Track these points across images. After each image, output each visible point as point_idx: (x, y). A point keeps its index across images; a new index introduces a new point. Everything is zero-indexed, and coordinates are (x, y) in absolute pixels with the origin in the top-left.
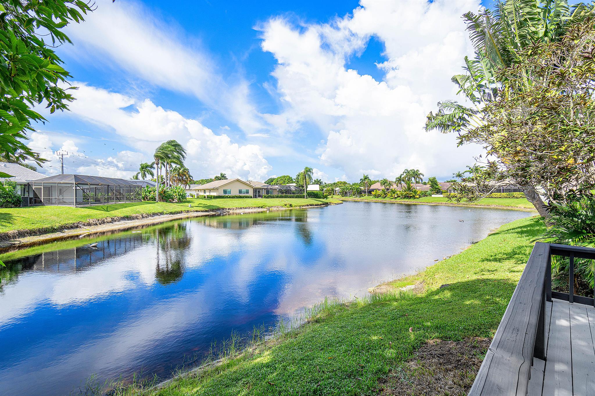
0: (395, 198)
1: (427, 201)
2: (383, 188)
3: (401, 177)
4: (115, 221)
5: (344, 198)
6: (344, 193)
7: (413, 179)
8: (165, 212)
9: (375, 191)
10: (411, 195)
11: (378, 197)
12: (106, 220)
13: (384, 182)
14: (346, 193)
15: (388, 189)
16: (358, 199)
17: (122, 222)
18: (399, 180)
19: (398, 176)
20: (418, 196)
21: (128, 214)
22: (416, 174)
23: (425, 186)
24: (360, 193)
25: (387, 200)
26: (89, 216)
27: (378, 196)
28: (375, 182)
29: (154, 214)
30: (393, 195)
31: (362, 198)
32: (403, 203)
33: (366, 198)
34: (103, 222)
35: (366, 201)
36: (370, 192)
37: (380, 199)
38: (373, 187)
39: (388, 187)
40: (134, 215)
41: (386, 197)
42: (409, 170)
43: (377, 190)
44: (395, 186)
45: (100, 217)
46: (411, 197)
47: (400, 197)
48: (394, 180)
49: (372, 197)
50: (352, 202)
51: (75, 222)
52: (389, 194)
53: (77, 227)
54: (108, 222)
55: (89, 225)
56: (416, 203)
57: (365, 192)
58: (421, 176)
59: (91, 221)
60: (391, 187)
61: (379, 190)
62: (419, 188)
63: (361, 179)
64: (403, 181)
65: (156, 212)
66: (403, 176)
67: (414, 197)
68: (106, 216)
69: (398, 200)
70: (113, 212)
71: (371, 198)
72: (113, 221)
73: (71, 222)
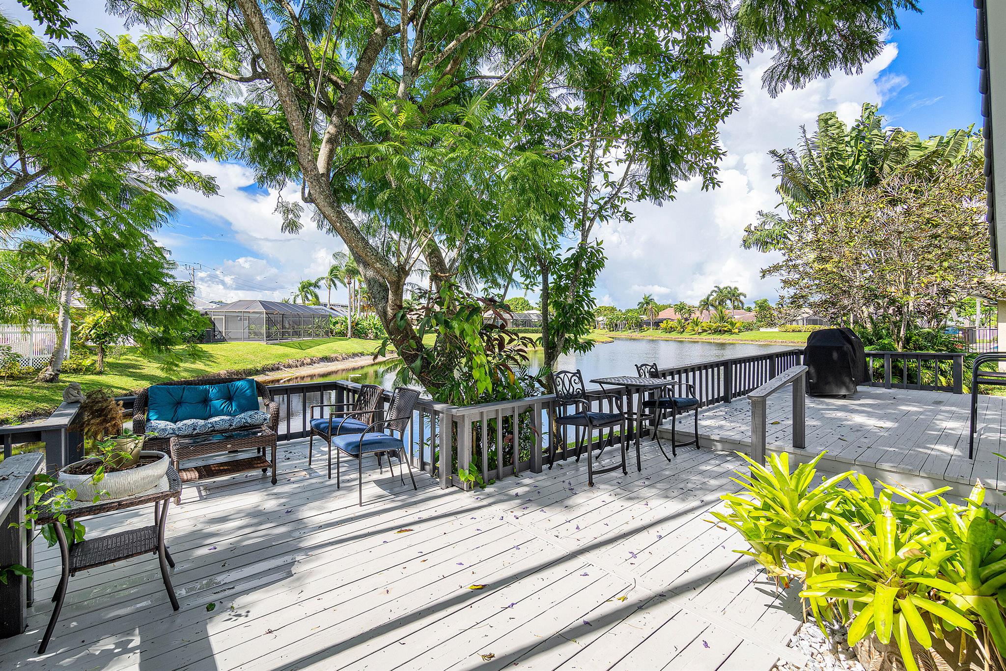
0: (699, 333)
1: (752, 338)
2: (679, 316)
3: (708, 299)
4: (315, 363)
5: (613, 334)
6: (613, 326)
7: (728, 302)
8: (366, 352)
9: (665, 322)
10: (726, 329)
11: (670, 332)
12: (305, 362)
13: (680, 308)
14: (616, 325)
15: (686, 319)
16: (637, 334)
17: (322, 364)
18: (706, 304)
19: (704, 297)
20: (737, 331)
21: (327, 354)
22: (733, 295)
23: (748, 314)
24: (640, 325)
25: (686, 336)
26: (286, 356)
27: (672, 330)
28: (665, 307)
29: (355, 355)
30: (696, 329)
31: (644, 334)
32: (712, 341)
33: (651, 333)
34: (303, 364)
35: (651, 338)
36: (657, 324)
37: (674, 335)
38: (662, 315)
39: (687, 315)
40: (333, 355)
41: (683, 331)
42: (721, 287)
43: (669, 321)
44: (698, 314)
45: (298, 357)
46: (726, 331)
47: (707, 331)
48: (697, 304)
49: (660, 331)
50: (627, 339)
51: (274, 362)
52: (689, 328)
53: (278, 369)
54: (307, 364)
55: (290, 366)
56: (734, 342)
57: (648, 324)
58: (742, 298)
59: (291, 362)
60: (693, 315)
61: (673, 320)
62: (739, 317)
63: (640, 303)
64: (712, 305)
65: (356, 352)
66: (711, 298)
67: (730, 332)
68: (303, 356)
69: (705, 337)
70: (308, 351)
71: (658, 334)
72: (312, 362)
73: (271, 362)
